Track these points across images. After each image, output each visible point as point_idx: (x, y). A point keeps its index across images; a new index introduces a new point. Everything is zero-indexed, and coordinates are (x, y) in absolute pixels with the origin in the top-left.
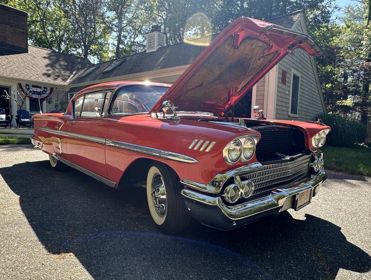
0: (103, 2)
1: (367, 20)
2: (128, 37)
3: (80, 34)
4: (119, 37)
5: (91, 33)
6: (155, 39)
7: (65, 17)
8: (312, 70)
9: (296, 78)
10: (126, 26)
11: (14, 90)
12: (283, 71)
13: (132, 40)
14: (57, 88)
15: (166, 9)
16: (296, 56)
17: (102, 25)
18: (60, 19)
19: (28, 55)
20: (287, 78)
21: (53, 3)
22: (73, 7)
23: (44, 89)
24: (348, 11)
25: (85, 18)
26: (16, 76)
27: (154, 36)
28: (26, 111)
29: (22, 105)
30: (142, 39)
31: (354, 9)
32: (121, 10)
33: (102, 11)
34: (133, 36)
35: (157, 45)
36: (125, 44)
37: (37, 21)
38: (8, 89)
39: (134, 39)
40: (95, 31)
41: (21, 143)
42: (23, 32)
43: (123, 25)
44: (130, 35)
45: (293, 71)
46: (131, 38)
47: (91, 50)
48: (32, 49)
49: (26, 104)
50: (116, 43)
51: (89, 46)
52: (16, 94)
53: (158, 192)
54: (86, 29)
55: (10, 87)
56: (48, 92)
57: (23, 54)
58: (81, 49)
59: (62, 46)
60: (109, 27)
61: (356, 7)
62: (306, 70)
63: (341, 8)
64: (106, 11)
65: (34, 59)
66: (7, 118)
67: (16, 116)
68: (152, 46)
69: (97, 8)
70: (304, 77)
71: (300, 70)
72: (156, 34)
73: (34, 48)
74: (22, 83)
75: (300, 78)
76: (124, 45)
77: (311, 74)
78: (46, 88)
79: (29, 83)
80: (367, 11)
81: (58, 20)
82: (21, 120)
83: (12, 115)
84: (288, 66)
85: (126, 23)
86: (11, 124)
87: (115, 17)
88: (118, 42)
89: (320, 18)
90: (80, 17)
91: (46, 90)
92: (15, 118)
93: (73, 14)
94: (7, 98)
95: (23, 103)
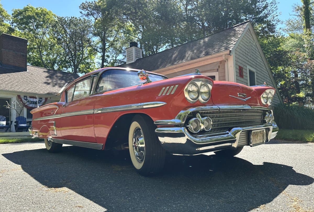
0: (89, 30)
1: (305, 29)
2: (111, 56)
3: (70, 56)
4: (103, 56)
5: (79, 55)
6: (133, 53)
7: (58, 44)
8: (265, 68)
9: (251, 73)
10: (109, 48)
11: (14, 101)
12: (240, 67)
13: (114, 58)
14: (50, 98)
15: (141, 31)
16: (250, 55)
17: (89, 48)
18: (54, 45)
19: (26, 73)
20: (243, 73)
21: (48, 33)
22: (64, 35)
23: (40, 99)
24: (289, 23)
25: (75, 43)
26: (16, 89)
27: (132, 50)
28: (24, 117)
29: (20, 113)
30: (123, 57)
31: (294, 21)
32: (104, 35)
33: (88, 37)
34: (115, 56)
35: (135, 57)
36: (109, 62)
37: (35, 48)
38: (9, 100)
39: (116, 58)
40: (83, 54)
41: (19, 142)
42: (24, 55)
43: (106, 47)
44: (112, 55)
45: (249, 67)
46: (113, 57)
47: (80, 68)
48: (30, 68)
49: (24, 112)
50: (101, 61)
51: (78, 65)
52: (15, 104)
53: (138, 141)
54: (75, 52)
55: (11, 99)
56: (43, 101)
57: (22, 72)
58: (71, 68)
59: (55, 66)
60: (94, 49)
61: (295, 21)
62: (259, 67)
63: (283, 22)
64: (92, 37)
65: (32, 76)
66: (7, 124)
67: (15, 122)
68: (131, 58)
69: (84, 35)
70: (259, 72)
71: (255, 67)
72: (133, 48)
73: (32, 67)
74: (21, 95)
75: (255, 73)
76: (107, 63)
77: (264, 70)
78: (41, 98)
79: (27, 95)
80: (304, 22)
81: (52, 46)
82: (19, 125)
83: (12, 121)
84: (243, 63)
85: (108, 45)
86: (10, 129)
87: (99, 41)
88: (102, 60)
89: (266, 29)
90: (70, 43)
91: (41, 100)
92: (14, 124)
93: (64, 41)
94: (8, 108)
95: (21, 111)
